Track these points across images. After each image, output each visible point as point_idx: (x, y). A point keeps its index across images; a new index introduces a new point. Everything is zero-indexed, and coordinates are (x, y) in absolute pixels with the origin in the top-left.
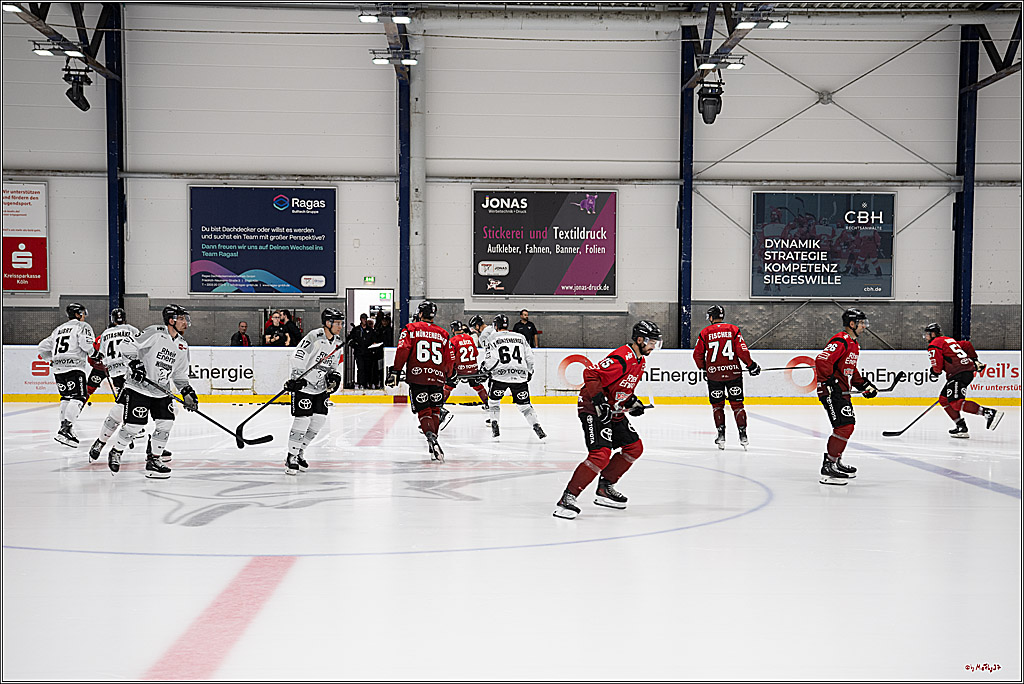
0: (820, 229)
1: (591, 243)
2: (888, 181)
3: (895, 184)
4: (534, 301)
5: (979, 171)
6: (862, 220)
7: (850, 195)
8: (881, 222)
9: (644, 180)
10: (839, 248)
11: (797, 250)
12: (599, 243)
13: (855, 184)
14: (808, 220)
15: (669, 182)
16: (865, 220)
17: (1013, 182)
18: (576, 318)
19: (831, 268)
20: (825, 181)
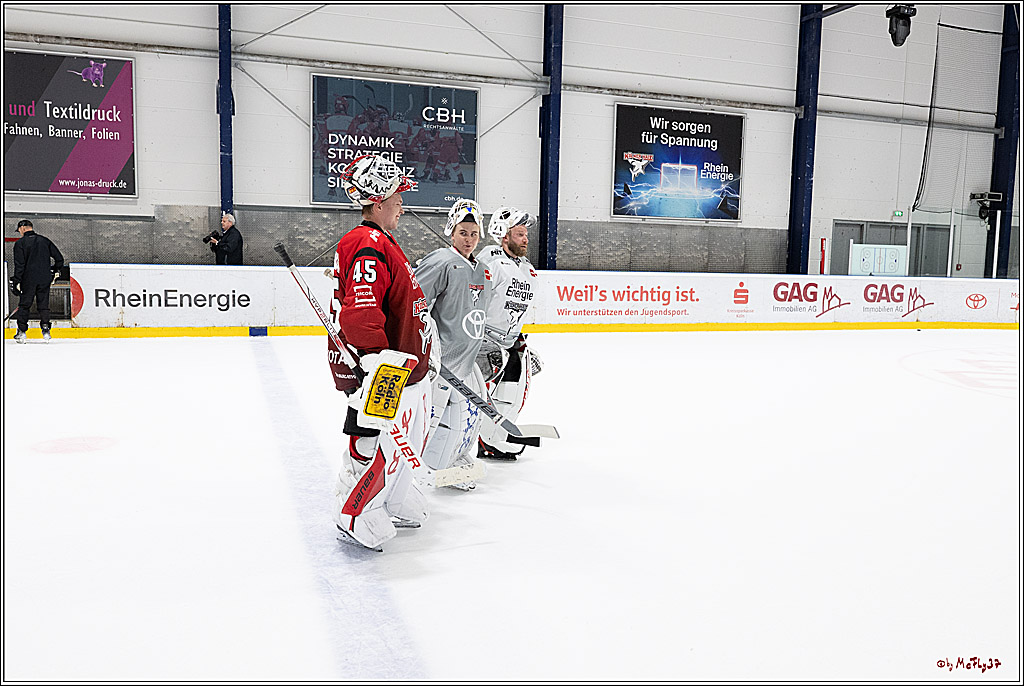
0: (394, 126)
1: (100, 125)
2: (470, 75)
3: (479, 79)
4: (21, 199)
5: (567, 74)
6: (441, 117)
7: (428, 87)
8: (463, 122)
9: (169, 47)
10: (415, 149)
11: (368, 148)
12: (111, 126)
13: (434, 75)
14: (380, 113)
15: (208, 54)
16: (445, 118)
17: (599, 88)
18: (82, 223)
19: (407, 172)
20: (399, 69)
